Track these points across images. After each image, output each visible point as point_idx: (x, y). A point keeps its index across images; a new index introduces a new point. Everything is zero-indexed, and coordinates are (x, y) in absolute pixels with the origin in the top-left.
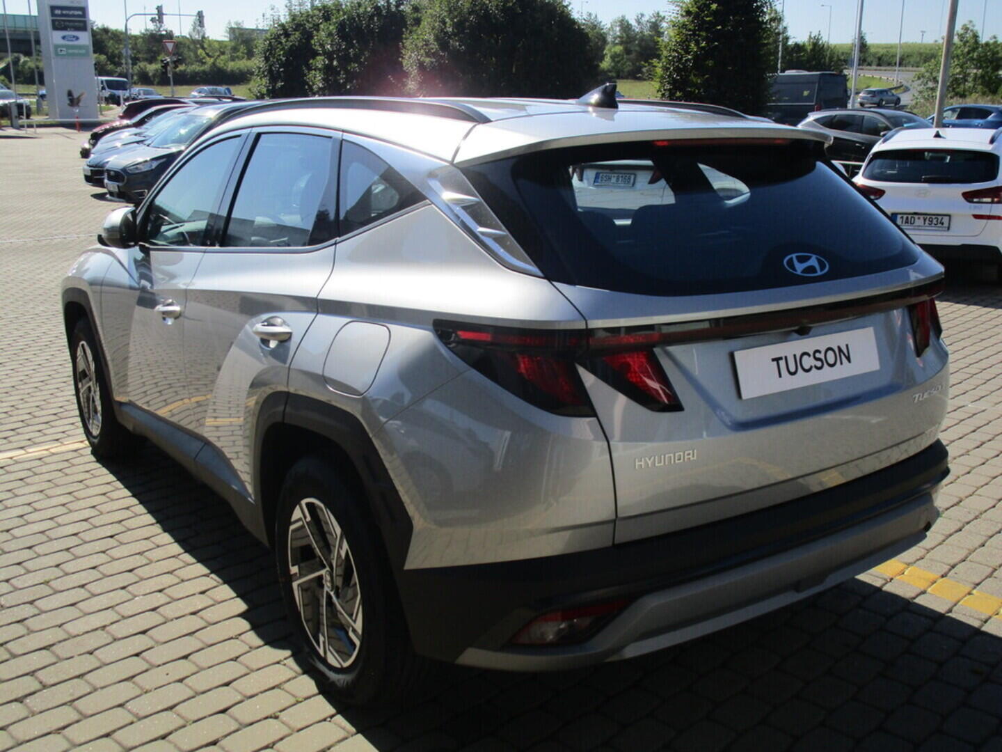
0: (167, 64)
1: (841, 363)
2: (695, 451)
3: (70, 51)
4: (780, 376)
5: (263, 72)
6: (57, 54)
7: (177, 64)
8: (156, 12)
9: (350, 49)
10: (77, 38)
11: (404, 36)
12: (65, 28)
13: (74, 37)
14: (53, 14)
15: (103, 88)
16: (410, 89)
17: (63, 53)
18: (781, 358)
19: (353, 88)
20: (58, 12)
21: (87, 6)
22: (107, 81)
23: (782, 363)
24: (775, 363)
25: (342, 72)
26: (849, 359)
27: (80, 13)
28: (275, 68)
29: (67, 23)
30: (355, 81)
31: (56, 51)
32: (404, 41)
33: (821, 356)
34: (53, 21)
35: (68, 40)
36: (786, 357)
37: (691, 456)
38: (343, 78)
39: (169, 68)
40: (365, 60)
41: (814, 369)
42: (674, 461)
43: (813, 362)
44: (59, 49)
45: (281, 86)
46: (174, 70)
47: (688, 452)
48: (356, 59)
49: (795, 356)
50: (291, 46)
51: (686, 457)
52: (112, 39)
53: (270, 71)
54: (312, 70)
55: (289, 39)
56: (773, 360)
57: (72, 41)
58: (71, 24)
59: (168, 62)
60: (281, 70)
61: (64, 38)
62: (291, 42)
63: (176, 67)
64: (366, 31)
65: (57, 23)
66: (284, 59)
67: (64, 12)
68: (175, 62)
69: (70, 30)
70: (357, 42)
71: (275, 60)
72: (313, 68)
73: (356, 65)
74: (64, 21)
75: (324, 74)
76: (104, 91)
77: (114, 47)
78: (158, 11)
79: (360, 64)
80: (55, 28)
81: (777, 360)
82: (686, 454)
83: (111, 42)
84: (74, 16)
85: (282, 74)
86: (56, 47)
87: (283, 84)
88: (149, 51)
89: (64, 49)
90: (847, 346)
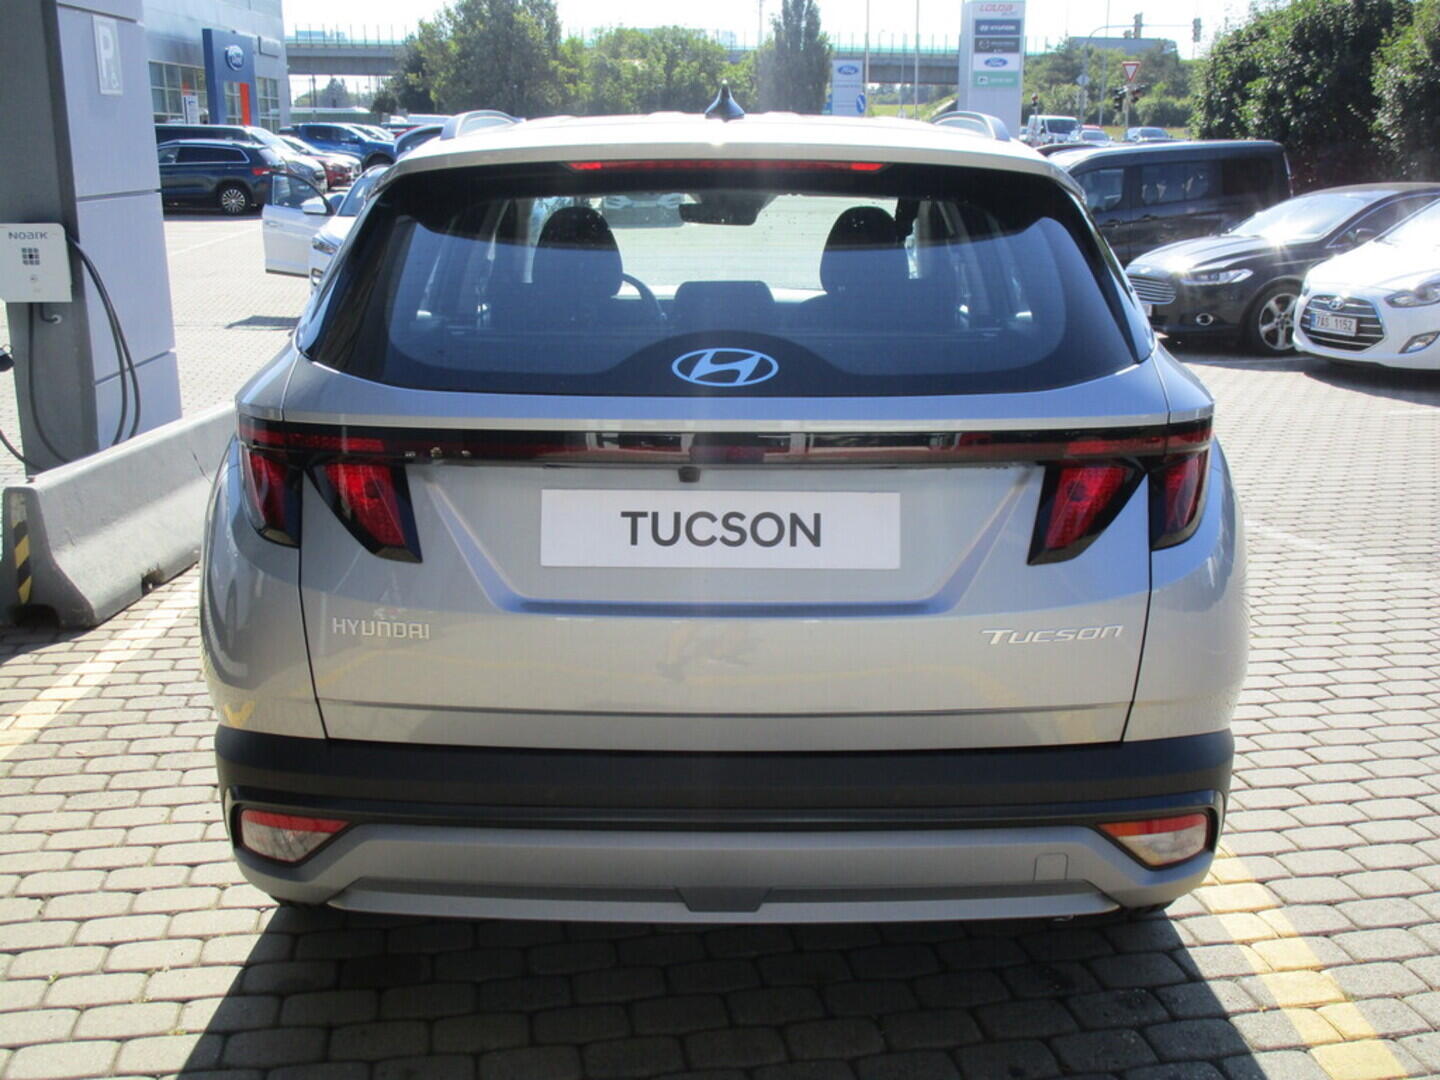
0: (1123, 96)
1: (793, 543)
2: (427, 626)
3: (993, 80)
4: (634, 541)
5: (1200, 103)
6: (976, 85)
7: (1137, 95)
8: (1133, 22)
9: (1305, 64)
10: (1005, 62)
11: (1383, 41)
12: (991, 50)
13: (1001, 60)
14: (978, 32)
15: (1043, 131)
16: (1380, 125)
17: (984, 83)
18: (644, 515)
19: (1299, 125)
20: (984, 28)
21: (1024, 19)
22: (1049, 122)
23: (644, 525)
24: (629, 520)
25: (1288, 101)
26: (815, 539)
27: (1012, 28)
28: (1216, 96)
29: (993, 43)
30: (1304, 114)
31: (975, 80)
32: (1383, 49)
33: (746, 525)
34: (977, 41)
35: (992, 66)
36: (655, 516)
37: (420, 632)
38: (1288, 110)
39: (1125, 101)
40: (1324, 81)
41: (718, 543)
42: (392, 633)
43: (718, 529)
44: (980, 78)
45: (1220, 124)
46: (1132, 105)
47: (415, 625)
48: (1310, 81)
49: (677, 516)
50: (1242, 63)
51: (411, 632)
52: (1096, 63)
53: (1209, 103)
54: (1250, 98)
55: (1241, 53)
56: (624, 514)
57: (997, 66)
58: (1000, 43)
59: (1124, 94)
60: (1223, 99)
61: (987, 62)
62: (1243, 56)
63: (1135, 100)
64: (1335, 37)
65: (981, 43)
66: (1228, 83)
67: (992, 28)
68: (1134, 93)
69: (997, 52)
70: (1315, 54)
71: (1217, 85)
72: (1252, 95)
73: (1310, 89)
74: (991, 40)
75: (1264, 103)
76: (1043, 135)
77: (1097, 74)
78: (1136, 22)
79: (1315, 86)
80: (978, 50)
81: (634, 516)
82: (410, 629)
83: (1094, 67)
84: (1003, 32)
85: (1223, 106)
86: (976, 74)
87: (1222, 120)
88: (1144, 78)
89: (986, 78)
90: (817, 517)
